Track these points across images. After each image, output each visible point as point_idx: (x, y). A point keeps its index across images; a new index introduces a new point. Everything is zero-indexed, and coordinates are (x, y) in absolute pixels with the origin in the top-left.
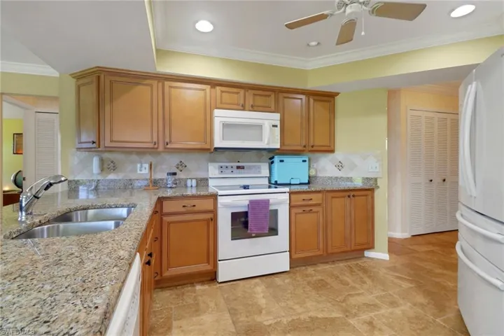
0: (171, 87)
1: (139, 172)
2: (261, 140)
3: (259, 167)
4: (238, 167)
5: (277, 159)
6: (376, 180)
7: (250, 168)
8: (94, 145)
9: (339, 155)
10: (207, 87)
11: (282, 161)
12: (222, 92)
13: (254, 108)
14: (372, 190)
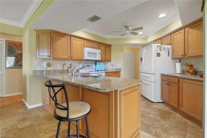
0: (73, 39)
1: (58, 67)
2: (96, 57)
3: (93, 66)
4: (88, 66)
5: (98, 63)
6: (121, 69)
7: (91, 66)
8: (49, 57)
9: (112, 62)
10: (83, 40)
11: (99, 64)
12: (86, 42)
13: (94, 48)
14: (120, 72)
